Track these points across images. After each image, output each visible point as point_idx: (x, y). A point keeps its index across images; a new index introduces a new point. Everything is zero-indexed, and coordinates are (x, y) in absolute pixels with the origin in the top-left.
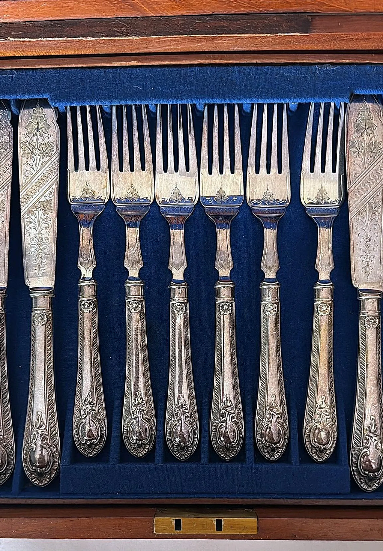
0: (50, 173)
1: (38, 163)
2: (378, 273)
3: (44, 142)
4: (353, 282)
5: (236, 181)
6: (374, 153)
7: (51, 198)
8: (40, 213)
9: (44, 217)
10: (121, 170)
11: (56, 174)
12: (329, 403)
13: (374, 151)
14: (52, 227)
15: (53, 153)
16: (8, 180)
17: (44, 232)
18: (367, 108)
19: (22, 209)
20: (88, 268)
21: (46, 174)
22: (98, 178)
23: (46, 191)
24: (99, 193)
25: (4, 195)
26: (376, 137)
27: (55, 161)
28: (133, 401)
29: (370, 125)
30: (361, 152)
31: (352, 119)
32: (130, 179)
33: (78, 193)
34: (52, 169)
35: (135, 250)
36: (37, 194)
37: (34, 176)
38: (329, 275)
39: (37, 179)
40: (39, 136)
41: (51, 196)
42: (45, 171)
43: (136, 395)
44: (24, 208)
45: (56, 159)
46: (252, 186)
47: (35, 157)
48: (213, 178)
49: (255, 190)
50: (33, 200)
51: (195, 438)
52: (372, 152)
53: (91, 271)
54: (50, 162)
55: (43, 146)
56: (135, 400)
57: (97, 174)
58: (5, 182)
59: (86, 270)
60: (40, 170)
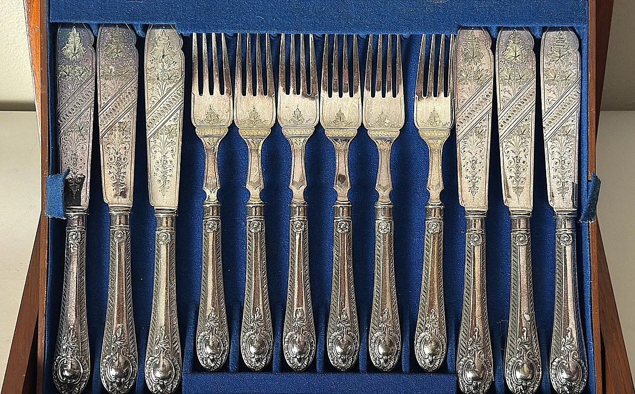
0: (175, 98)
1: (163, 88)
2: (483, 193)
3: (169, 68)
4: (460, 202)
5: (355, 104)
6: (481, 80)
7: (177, 123)
8: (166, 136)
9: (170, 141)
10: (244, 94)
11: (181, 100)
12: (438, 316)
13: (481, 79)
14: (177, 150)
15: (178, 79)
16: (134, 102)
17: (169, 155)
18: (475, 38)
19: (148, 132)
20: (213, 190)
21: (171, 99)
22: (222, 102)
23: (172, 115)
24: (223, 117)
25: (130, 117)
26: (483, 66)
27: (180, 87)
28: (253, 317)
29: (477, 54)
30: (469, 80)
31: (461, 48)
32: (252, 103)
33: (202, 116)
34: (177, 95)
35: (256, 173)
36: (162, 119)
37: (160, 101)
38: (439, 195)
39: (163, 104)
40: (164, 63)
41: (176, 121)
42: (170, 96)
43: (255, 311)
44: (149, 132)
45: (181, 86)
46: (368, 109)
47: (161, 83)
48: (333, 102)
49: (371, 113)
50: (158, 124)
51: (311, 350)
52: (479, 79)
53: (216, 193)
54: (175, 88)
55: (168, 72)
56: (254, 316)
57: (221, 98)
58: (131, 104)
59: (211, 192)
60: (165, 95)
